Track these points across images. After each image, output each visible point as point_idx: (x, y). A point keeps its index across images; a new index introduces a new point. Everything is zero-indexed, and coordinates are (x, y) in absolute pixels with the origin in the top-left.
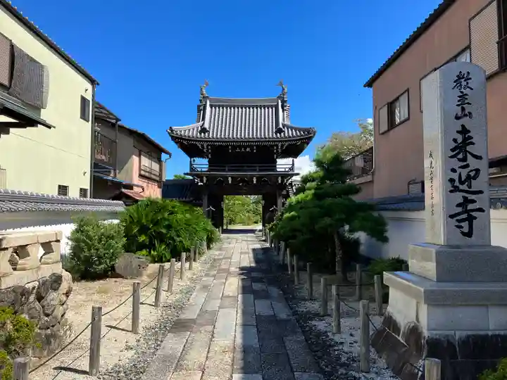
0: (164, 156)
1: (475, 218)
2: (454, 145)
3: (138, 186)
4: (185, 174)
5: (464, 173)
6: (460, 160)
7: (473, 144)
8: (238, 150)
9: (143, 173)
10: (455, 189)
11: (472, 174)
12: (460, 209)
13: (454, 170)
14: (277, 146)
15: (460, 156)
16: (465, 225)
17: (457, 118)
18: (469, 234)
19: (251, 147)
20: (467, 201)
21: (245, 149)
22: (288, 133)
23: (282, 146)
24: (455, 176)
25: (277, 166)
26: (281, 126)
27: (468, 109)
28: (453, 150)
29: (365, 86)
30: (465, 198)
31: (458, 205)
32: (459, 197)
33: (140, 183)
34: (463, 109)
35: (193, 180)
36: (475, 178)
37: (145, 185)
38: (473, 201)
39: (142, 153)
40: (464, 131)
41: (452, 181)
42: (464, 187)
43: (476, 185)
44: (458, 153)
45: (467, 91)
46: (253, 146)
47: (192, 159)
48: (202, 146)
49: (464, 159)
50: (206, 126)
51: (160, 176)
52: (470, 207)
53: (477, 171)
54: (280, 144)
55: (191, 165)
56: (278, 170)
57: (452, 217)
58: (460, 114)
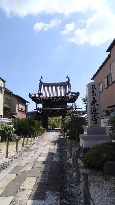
0: (27, 104)
1: (97, 120)
2: (92, 102)
3: (18, 114)
4: (34, 110)
5: (94, 109)
6: (93, 106)
7: (96, 102)
8: (53, 101)
9: (20, 109)
10: (92, 113)
11: (96, 109)
12: (93, 118)
13: (92, 108)
14: (67, 99)
15: (93, 105)
16: (95, 121)
17: (92, 95)
18: (96, 124)
19: (57, 99)
20: (95, 116)
21: (55, 100)
22: (70, 95)
23: (68, 99)
24: (92, 110)
25: (67, 106)
26: (67, 92)
27: (95, 93)
28: (91, 103)
29: (92, 79)
30: (95, 115)
31: (93, 117)
32: (93, 115)
33: (19, 113)
34: (94, 94)
35: (38, 112)
36: (97, 110)
37: (20, 114)
38: (97, 116)
39: (20, 103)
40: (94, 99)
41: (91, 111)
42: (94, 112)
43: (97, 112)
44: (93, 104)
45: (94, 89)
46: (58, 99)
47: (37, 104)
48: (40, 99)
49: (94, 106)
50: (42, 93)
51: (26, 110)
52: (96, 117)
53: (97, 108)
54: (67, 98)
55: (36, 106)
56: (67, 107)
57: (91, 119)
58: (93, 94)
